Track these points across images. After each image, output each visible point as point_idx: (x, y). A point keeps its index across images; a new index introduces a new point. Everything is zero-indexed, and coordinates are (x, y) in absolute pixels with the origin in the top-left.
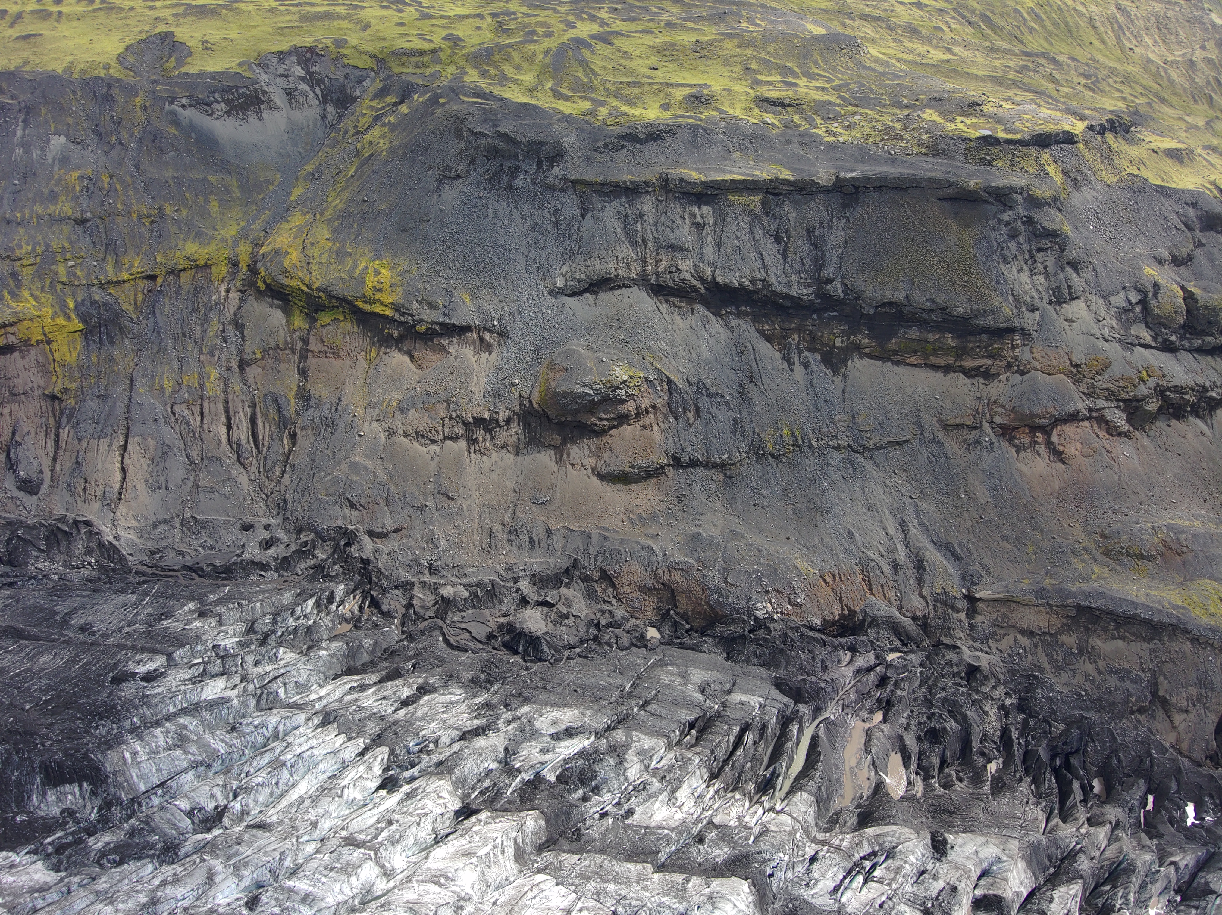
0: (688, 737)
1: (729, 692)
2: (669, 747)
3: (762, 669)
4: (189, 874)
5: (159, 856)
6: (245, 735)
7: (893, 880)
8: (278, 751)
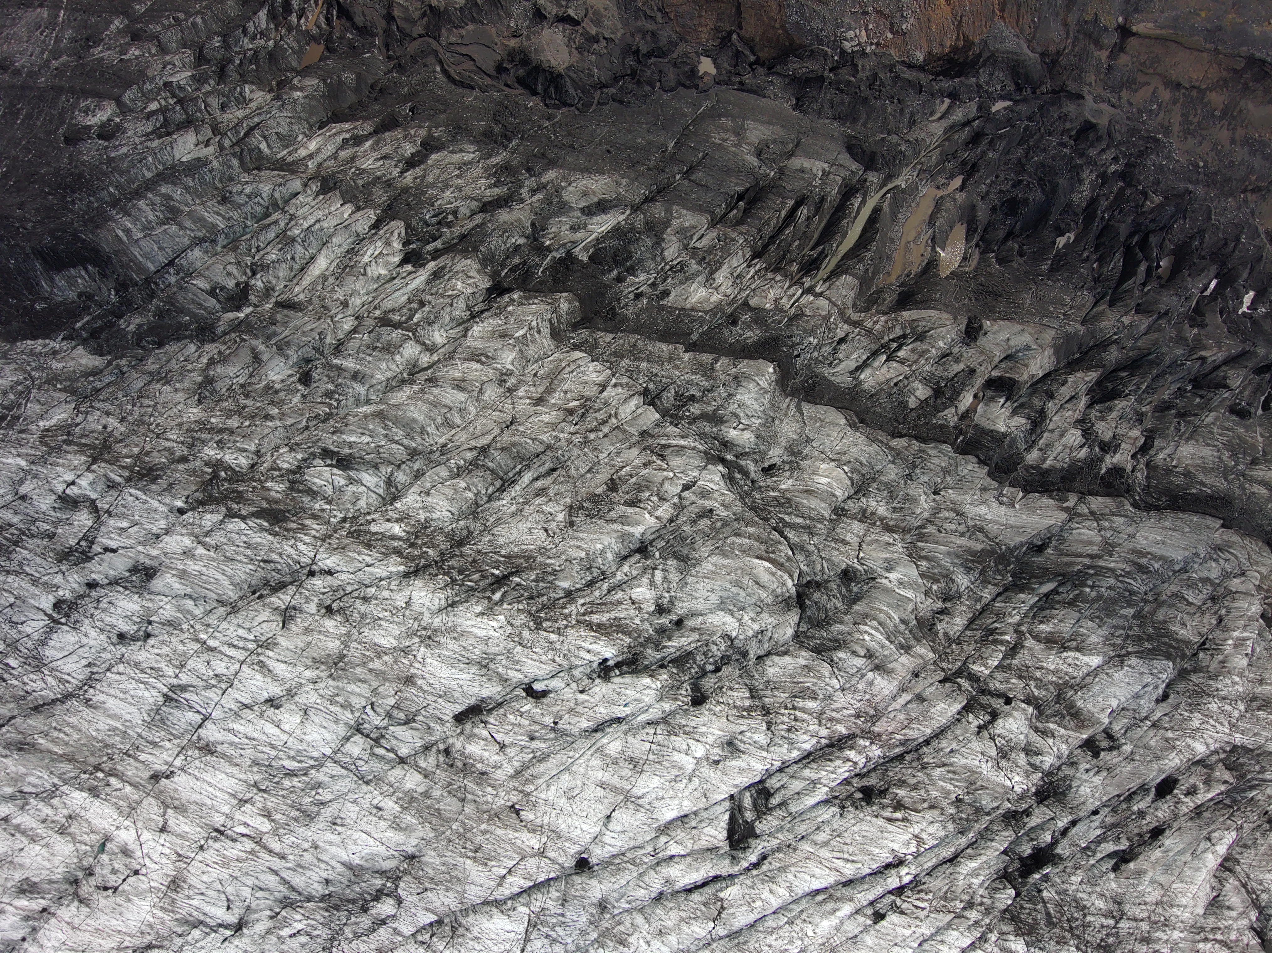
0: (735, 211)
1: (791, 155)
2: (713, 225)
3: (836, 124)
4: (234, 353)
5: (197, 336)
6: (240, 206)
7: (915, 362)
8: (282, 224)
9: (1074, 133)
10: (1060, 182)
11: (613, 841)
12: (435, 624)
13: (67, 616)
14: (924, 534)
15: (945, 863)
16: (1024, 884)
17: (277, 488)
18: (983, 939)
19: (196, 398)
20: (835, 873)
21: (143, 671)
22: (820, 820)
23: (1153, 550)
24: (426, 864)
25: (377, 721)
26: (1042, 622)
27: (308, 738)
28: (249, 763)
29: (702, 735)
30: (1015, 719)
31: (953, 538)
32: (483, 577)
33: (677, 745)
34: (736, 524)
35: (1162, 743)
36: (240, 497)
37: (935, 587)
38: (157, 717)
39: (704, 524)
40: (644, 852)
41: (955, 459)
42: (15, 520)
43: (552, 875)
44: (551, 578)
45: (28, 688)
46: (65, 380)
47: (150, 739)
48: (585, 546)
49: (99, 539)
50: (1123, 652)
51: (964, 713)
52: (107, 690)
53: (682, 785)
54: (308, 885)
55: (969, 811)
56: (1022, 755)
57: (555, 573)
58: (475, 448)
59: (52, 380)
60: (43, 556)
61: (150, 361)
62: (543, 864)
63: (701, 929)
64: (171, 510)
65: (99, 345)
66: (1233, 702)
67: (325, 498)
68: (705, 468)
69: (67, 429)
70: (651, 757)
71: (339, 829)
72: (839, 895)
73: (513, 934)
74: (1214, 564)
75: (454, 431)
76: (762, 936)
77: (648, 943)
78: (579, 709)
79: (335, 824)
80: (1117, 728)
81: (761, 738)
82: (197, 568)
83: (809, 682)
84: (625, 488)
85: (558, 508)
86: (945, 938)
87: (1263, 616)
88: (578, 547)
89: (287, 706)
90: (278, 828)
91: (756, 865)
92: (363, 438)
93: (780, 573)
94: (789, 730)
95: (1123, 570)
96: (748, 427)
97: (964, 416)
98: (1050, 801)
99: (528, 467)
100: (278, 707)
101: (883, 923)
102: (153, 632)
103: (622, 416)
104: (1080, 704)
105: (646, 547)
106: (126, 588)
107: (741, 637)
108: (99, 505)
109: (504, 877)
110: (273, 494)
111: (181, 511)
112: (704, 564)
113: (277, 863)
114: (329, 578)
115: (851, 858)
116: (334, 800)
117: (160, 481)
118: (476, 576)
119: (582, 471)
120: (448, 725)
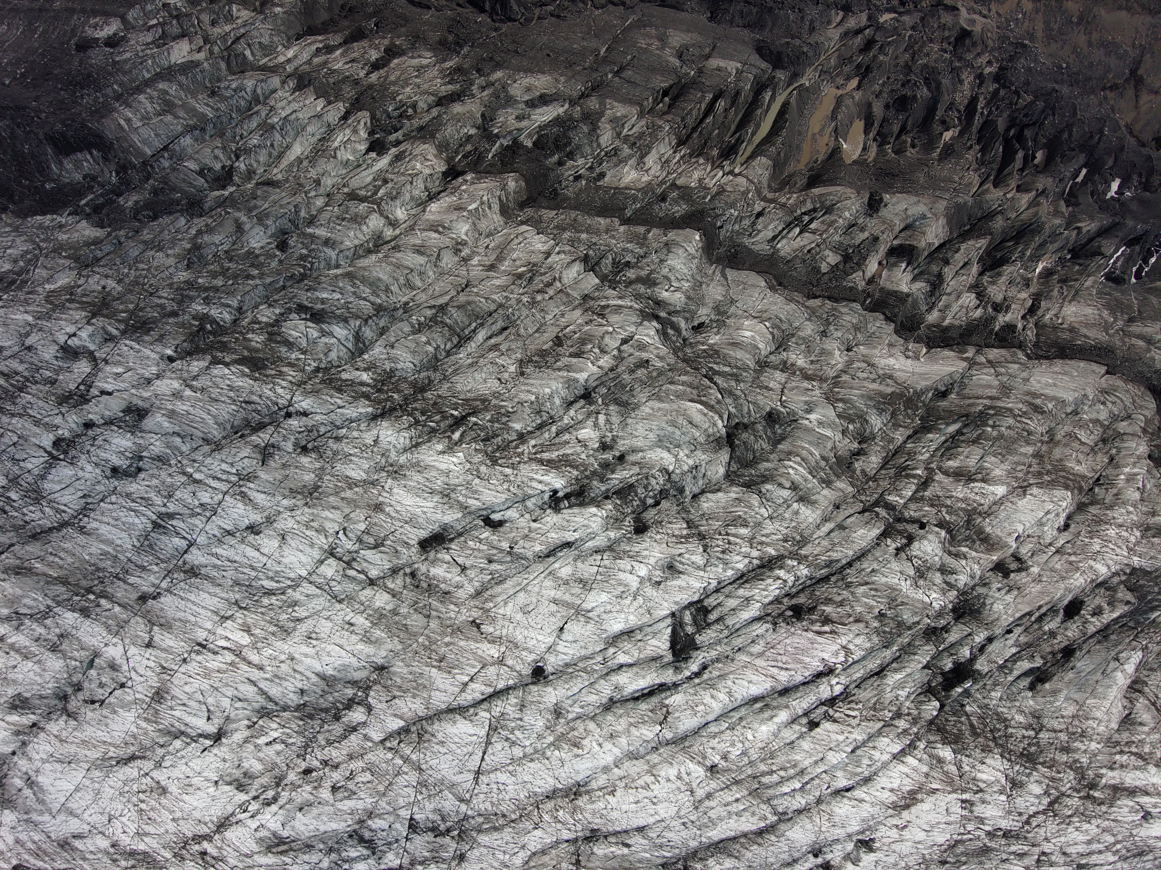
0: (661, 105)
1: (708, 57)
2: (641, 115)
3: (746, 31)
4: (220, 224)
5: (187, 210)
6: (226, 99)
7: (825, 231)
8: (263, 114)
9: (952, 39)
10: (943, 81)
11: (565, 650)
12: (401, 461)
13: (65, 452)
14: (839, 382)
15: (872, 676)
16: (948, 697)
17: (257, 339)
18: (912, 746)
19: (186, 262)
20: (770, 679)
21: (133, 501)
22: (755, 634)
23: (1045, 391)
24: (394, 673)
25: (348, 544)
26: (949, 459)
27: (285, 560)
28: (230, 583)
29: (645, 557)
30: (930, 541)
31: (865, 383)
32: (444, 418)
33: (622, 567)
34: (670, 374)
35: (1067, 566)
36: (224, 347)
37: (851, 427)
38: (146, 543)
39: (641, 373)
40: (594, 661)
41: (864, 316)
42: (21, 368)
43: (511, 682)
44: (504, 419)
45: (27, 518)
46: (69, 249)
47: (139, 563)
48: (535, 390)
49: (97, 384)
50: (1025, 484)
51: (883, 538)
52: (100, 518)
53: (628, 602)
54: (284, 695)
55: (891, 625)
56: (938, 574)
57: (508, 414)
58: (434, 306)
59: (58, 250)
60: (46, 400)
61: (145, 232)
62: (502, 672)
63: (649, 732)
64: (162, 358)
65: (100, 219)
66: (1130, 529)
67: (300, 349)
68: (641, 324)
69: (70, 290)
70: (599, 577)
71: (314, 642)
72: (775, 704)
73: (475, 738)
74: (1102, 407)
75: (415, 292)
76: (705, 740)
77: (600, 745)
78: (532, 535)
79: (310, 638)
80: (1025, 551)
81: (699, 559)
82: (185, 408)
83: (740, 511)
84: (569, 343)
85: (509, 361)
86: (876, 744)
87: (1150, 457)
88: (529, 391)
89: (266, 532)
90: (257, 642)
91: (698, 674)
92: (334, 294)
93: (711, 414)
94: (723, 552)
95: (1020, 410)
96: (678, 289)
97: (871, 281)
98: (967, 619)
99: (482, 325)
100: (258, 533)
101: (817, 730)
102: (144, 466)
103: (565, 281)
104: (988, 530)
105: (590, 393)
106: (120, 427)
107: (677, 471)
108: (97, 354)
109: (466, 684)
110: (253, 344)
111: (171, 359)
112: (642, 408)
113: (255, 675)
114: (304, 418)
115: (784, 666)
116: (309, 617)
117: (152, 333)
118: (438, 418)
119: (531, 331)
120: (414, 550)
